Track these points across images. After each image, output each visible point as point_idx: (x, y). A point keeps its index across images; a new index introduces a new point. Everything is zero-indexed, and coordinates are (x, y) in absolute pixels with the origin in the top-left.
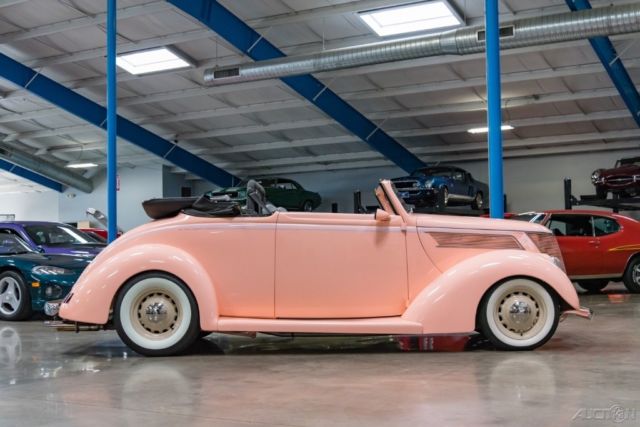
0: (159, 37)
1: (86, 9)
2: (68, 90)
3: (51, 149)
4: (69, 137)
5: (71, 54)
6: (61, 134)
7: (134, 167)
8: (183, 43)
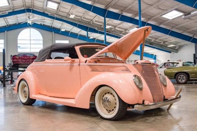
0: (172, 7)
1: (149, 4)
2: (158, 26)
3: (164, 42)
4: (166, 39)
5: (153, 17)
6: (164, 38)
7: (187, 45)
8: (178, 8)
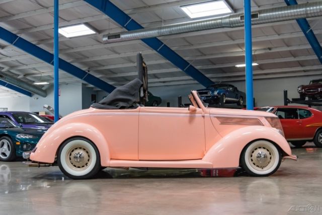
0: (80, 18)
1: (43, 5)
2: (34, 45)
3: (26, 75)
4: (35, 69)
5: (36, 27)
6: (30, 67)
7: (67, 84)
8: (92, 22)
